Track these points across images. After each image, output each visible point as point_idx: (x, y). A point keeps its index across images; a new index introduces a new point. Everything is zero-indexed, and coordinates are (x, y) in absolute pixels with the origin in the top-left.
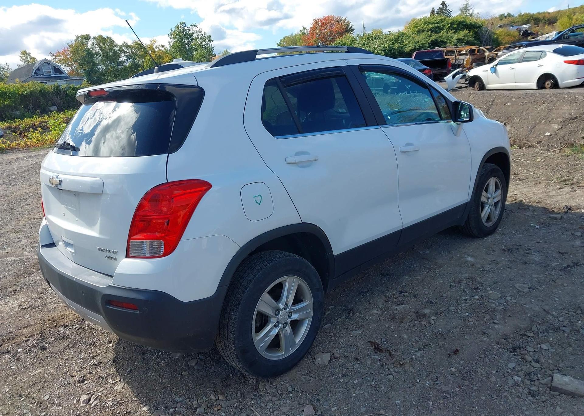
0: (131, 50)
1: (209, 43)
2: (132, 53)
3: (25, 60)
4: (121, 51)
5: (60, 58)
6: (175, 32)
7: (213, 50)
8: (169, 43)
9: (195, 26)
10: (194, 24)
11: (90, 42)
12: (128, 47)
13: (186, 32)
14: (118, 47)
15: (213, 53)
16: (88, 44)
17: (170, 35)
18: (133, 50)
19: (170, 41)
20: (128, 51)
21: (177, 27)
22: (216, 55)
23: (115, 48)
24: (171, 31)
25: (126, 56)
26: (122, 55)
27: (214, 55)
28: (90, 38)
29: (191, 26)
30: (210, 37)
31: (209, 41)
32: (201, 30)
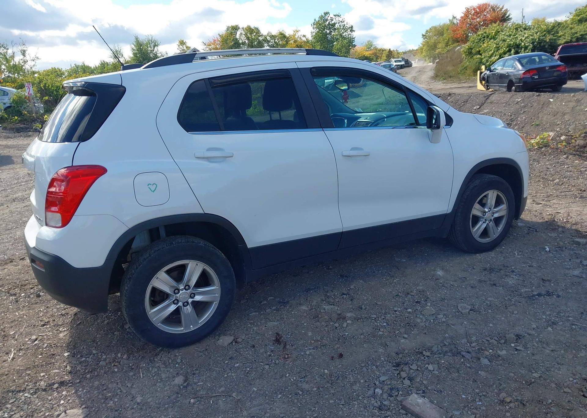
0: (275, 40)
1: (350, 33)
2: (275, 43)
3: (181, 48)
4: (265, 41)
5: (210, 47)
6: (318, 22)
7: (354, 40)
8: (311, 33)
9: (338, 16)
10: (338, 14)
11: (238, 33)
12: (273, 37)
13: (329, 22)
14: (263, 37)
15: (353, 44)
16: (236, 34)
17: (313, 25)
18: (276, 40)
19: (313, 31)
20: (271, 41)
21: (321, 17)
22: (356, 46)
23: (260, 38)
24: (314, 21)
25: (269, 46)
26: (266, 45)
27: (355, 46)
28: (239, 28)
29: (334, 15)
30: (352, 27)
31: (351, 31)
32: (344, 20)
